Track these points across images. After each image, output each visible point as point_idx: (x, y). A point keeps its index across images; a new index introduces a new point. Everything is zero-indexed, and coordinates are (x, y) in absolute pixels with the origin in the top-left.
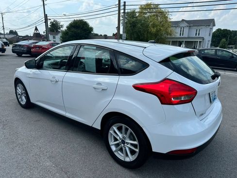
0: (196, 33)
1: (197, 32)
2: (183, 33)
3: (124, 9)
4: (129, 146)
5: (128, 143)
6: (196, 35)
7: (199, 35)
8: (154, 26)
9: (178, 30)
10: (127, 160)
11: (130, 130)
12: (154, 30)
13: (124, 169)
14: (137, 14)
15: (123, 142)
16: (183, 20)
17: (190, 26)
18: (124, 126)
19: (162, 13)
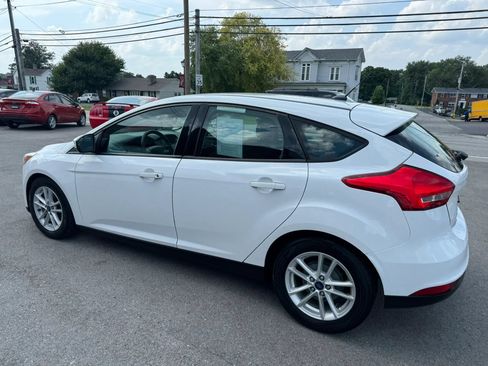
0: (332, 76)
1: (333, 72)
2: (308, 75)
3: (197, 25)
4: (332, 291)
5: (329, 287)
6: (332, 78)
7: (337, 78)
8: (254, 59)
9: (298, 69)
10: (329, 317)
11: (335, 262)
12: (253, 68)
13: (321, 336)
14: (219, 35)
15: (319, 285)
16: (307, 50)
17: (320, 62)
18: (321, 255)
19: (268, 34)
